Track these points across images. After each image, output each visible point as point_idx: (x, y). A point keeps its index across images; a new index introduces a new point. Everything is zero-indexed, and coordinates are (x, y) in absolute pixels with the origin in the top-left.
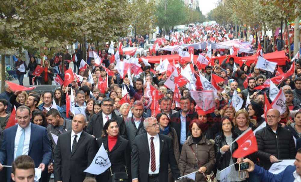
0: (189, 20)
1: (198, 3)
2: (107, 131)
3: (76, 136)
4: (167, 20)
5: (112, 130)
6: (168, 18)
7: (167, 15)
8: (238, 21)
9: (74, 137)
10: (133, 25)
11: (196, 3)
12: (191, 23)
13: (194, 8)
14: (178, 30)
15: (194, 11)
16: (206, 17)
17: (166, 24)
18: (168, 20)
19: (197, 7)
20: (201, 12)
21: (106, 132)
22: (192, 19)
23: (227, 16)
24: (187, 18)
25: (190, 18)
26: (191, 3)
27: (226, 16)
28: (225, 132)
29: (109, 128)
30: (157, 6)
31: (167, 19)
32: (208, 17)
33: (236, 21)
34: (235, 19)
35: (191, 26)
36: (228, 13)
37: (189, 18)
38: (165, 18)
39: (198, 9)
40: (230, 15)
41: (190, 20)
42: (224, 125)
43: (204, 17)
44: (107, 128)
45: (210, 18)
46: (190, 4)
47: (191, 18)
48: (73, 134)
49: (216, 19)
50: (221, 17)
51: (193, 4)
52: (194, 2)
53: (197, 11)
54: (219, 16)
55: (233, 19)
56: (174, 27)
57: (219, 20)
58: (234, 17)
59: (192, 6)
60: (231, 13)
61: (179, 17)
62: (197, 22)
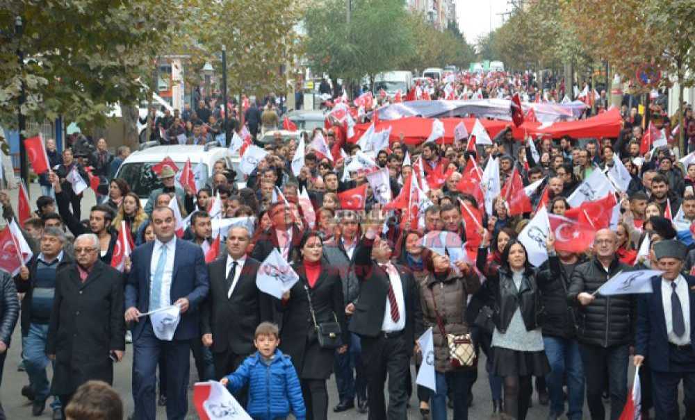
0: (423, 57)
1: (453, 12)
2: (303, 252)
3: (235, 264)
4: (354, 53)
5: (311, 249)
6: (357, 47)
7: (352, 39)
8: (576, 57)
9: (232, 266)
11: (447, 11)
12: (431, 66)
13: (444, 23)
14: (388, 85)
15: (442, 30)
16: (476, 53)
18: (357, 52)
19: (449, 21)
21: (300, 253)
22: (435, 56)
23: (540, 44)
24: (417, 51)
25: (429, 52)
26: (434, 12)
27: (537, 43)
28: (513, 267)
29: (305, 246)
30: (324, 10)
31: (353, 48)
32: (482, 53)
33: (569, 58)
34: (566, 50)
35: (431, 75)
36: (544, 34)
37: (425, 51)
38: (348, 47)
39: (453, 27)
40: (550, 39)
41: (426, 58)
42: (512, 253)
43: (473, 51)
44: (302, 247)
45: (488, 55)
46: (430, 13)
47: (431, 50)
48: (230, 260)
49: (508, 58)
50: (520, 48)
51: (438, 12)
52: (443, 7)
53: (452, 32)
54: (514, 47)
55: (561, 52)
56: (377, 75)
57: (513, 59)
58: (563, 44)
59: (435, 17)
60: (552, 33)
61: (390, 43)
62: (449, 65)
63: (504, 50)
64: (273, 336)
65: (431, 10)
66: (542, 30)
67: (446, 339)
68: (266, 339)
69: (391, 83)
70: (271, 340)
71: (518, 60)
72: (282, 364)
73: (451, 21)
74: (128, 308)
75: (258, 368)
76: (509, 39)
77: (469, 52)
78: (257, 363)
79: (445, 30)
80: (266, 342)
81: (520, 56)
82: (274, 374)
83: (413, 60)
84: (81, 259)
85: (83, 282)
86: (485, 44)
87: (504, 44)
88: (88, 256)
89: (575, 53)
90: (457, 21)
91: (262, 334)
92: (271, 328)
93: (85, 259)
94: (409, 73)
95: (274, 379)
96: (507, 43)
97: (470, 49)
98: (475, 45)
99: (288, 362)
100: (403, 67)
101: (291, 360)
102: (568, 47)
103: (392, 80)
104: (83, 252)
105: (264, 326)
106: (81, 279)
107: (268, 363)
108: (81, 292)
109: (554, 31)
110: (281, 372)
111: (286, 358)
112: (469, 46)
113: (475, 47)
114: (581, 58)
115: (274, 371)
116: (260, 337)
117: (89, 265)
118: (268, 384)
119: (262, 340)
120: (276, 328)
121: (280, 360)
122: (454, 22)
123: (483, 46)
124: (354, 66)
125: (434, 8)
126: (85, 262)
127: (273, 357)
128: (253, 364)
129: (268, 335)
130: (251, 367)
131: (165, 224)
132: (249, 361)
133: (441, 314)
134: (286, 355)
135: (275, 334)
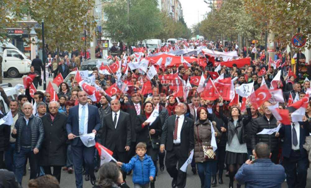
0: (167, 33)
1: (182, 13)
4: (131, 30)
6: (133, 27)
7: (131, 22)
10: (36, 31)
11: (179, 13)
12: (171, 37)
13: (177, 18)
15: (176, 21)
16: (192, 32)
17: (129, 36)
18: (133, 30)
19: (180, 17)
20: (185, 24)
22: (173, 32)
26: (173, 13)
31: (131, 27)
32: (195, 32)
33: (242, 32)
34: (241, 29)
37: (168, 30)
38: (128, 26)
39: (182, 20)
41: (169, 33)
45: (197, 32)
46: (171, 13)
47: (171, 29)
48: (113, 113)
49: (207, 35)
51: (175, 13)
52: (177, 11)
53: (181, 22)
54: (211, 29)
55: (239, 30)
56: (143, 41)
57: (210, 35)
58: (240, 25)
59: (173, 15)
60: (233, 20)
61: (150, 25)
62: (180, 37)
63: (205, 30)
64: (143, 149)
65: (171, 12)
66: (228, 18)
67: (202, 148)
68: (141, 150)
69: (150, 45)
70: (143, 150)
71: (212, 36)
72: (148, 160)
73: (181, 18)
74: (69, 134)
75: (138, 162)
76: (209, 25)
77: (189, 32)
78: (137, 160)
79: (178, 21)
80: (141, 151)
81: (214, 33)
82: (145, 165)
83: (162, 34)
84: (52, 112)
85: (53, 121)
86: (196, 29)
87: (206, 27)
88: (55, 110)
89: (246, 30)
90: (183, 17)
91: (139, 147)
92: (143, 145)
93: (54, 111)
94: (160, 40)
95: (145, 167)
96: (207, 27)
97: (189, 30)
98: (191, 29)
99: (150, 159)
100: (157, 37)
101: (151, 158)
102: (242, 27)
103: (151, 43)
104: (53, 109)
105: (140, 144)
106: (52, 120)
107: (142, 160)
108: (52, 125)
109: (234, 18)
110: (147, 163)
111: (149, 157)
112: (189, 29)
113: (191, 30)
114: (249, 33)
115: (145, 163)
116: (138, 149)
117: (55, 114)
118: (143, 169)
119: (139, 150)
120: (145, 145)
121: (147, 158)
122: (182, 18)
123: (195, 29)
124: (131, 36)
125: (173, 11)
126: (54, 113)
127: (144, 157)
128: (136, 160)
129: (142, 148)
130: (135, 162)
131: (84, 97)
132: (133, 159)
133: (200, 138)
134: (149, 156)
135: (144, 148)
